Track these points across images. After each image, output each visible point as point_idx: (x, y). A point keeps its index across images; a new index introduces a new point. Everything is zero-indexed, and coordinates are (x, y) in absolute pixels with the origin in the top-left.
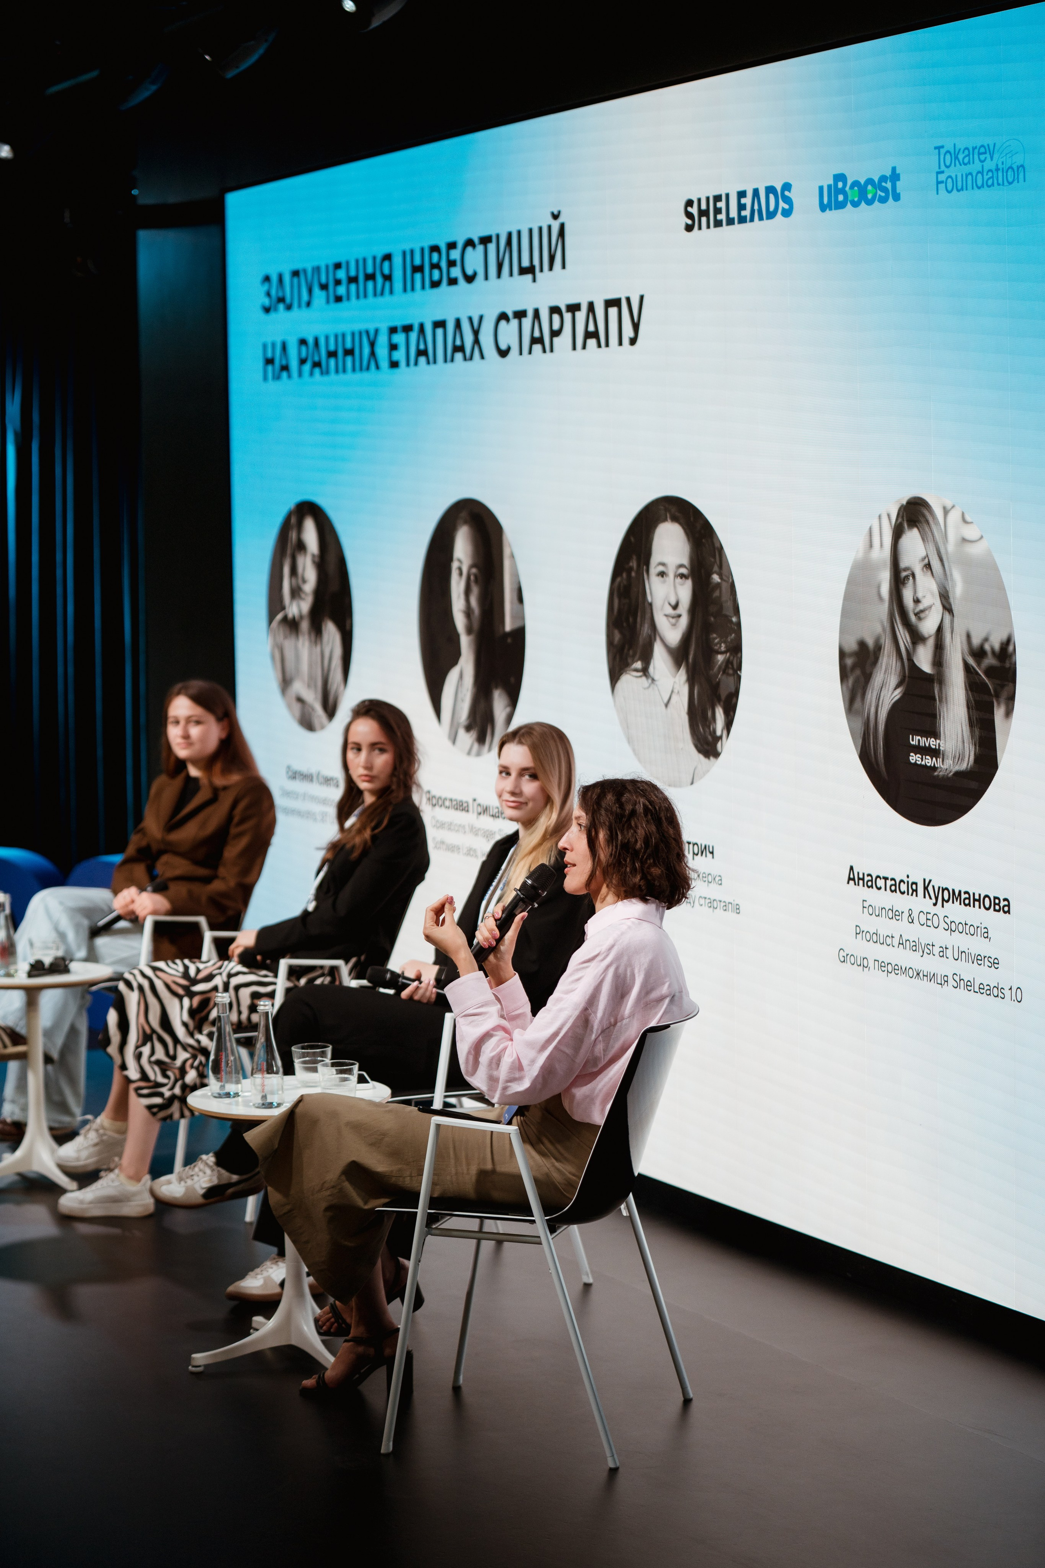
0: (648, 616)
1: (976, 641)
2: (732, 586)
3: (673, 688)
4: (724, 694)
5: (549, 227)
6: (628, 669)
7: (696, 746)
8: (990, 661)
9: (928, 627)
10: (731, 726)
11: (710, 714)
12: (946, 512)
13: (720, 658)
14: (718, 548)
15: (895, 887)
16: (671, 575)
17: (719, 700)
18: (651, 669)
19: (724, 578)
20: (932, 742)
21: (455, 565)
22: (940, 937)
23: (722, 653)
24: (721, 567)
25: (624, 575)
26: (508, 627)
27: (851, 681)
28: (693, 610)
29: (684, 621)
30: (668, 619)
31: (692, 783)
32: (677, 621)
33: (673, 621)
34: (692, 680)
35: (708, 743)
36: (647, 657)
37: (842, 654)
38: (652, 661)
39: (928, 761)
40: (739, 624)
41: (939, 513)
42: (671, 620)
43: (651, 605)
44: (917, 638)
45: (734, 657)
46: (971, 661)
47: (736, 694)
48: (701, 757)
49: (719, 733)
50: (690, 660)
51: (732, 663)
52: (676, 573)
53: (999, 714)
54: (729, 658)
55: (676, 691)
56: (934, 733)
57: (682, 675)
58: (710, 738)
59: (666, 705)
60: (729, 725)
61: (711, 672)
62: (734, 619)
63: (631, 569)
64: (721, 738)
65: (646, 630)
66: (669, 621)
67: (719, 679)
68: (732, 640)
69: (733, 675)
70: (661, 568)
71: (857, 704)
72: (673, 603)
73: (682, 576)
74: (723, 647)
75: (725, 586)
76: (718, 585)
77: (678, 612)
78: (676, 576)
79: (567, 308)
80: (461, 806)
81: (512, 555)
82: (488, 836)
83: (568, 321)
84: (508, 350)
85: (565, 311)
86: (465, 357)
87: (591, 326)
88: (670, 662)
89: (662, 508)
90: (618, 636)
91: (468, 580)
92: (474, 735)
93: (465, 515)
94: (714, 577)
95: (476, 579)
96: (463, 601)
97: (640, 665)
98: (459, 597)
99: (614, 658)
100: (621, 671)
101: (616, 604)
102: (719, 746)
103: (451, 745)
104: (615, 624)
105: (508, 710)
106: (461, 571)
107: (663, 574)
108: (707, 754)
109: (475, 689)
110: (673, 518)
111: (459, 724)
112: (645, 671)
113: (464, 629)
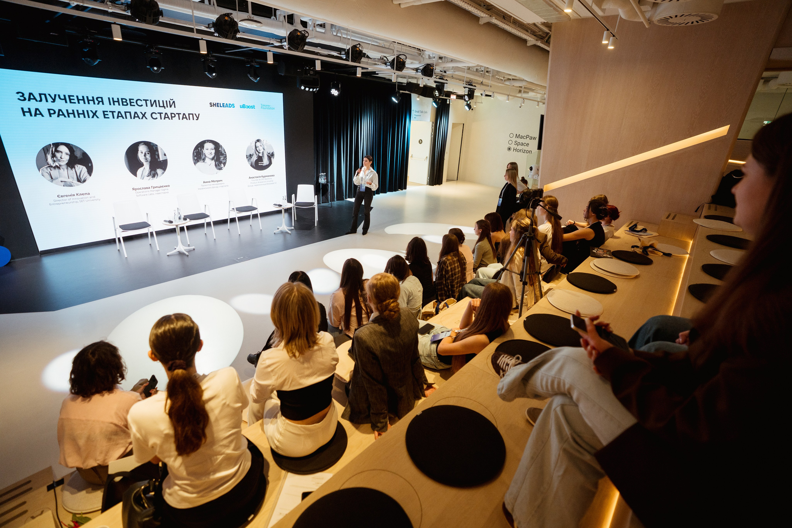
0: (204, 155)
1: (268, 152)
2: (224, 150)
5: (170, 101)
6: (199, 162)
7: (217, 169)
8: (271, 154)
9: (261, 152)
11: (220, 165)
12: (263, 140)
15: (257, 177)
17: (222, 163)
18: (205, 161)
20: (262, 163)
21: (139, 151)
22: (265, 180)
24: (221, 148)
26: (161, 159)
27: (248, 158)
28: (215, 153)
29: (213, 155)
30: (209, 155)
31: (216, 174)
33: (211, 155)
34: (215, 162)
35: (219, 168)
36: (204, 160)
37: (247, 156)
39: (262, 164)
40: (226, 154)
41: (263, 141)
43: (205, 153)
44: (259, 153)
46: (268, 154)
47: (226, 162)
48: (219, 170)
50: (215, 159)
53: (272, 159)
55: (212, 163)
56: (262, 161)
57: (213, 161)
59: (210, 165)
61: (220, 160)
62: (225, 154)
65: (203, 157)
71: (250, 160)
72: (210, 153)
73: (212, 149)
78: (210, 149)
79: (177, 114)
80: (147, 188)
81: (161, 149)
82: (157, 191)
83: (177, 115)
84: (156, 118)
85: (176, 114)
86: (139, 118)
87: (184, 117)
88: (210, 160)
89: (206, 141)
90: (196, 158)
91: (145, 154)
92: (150, 177)
93: (142, 143)
94: (220, 149)
95: (148, 153)
96: (143, 157)
97: (202, 161)
98: (142, 156)
99: (195, 161)
100: (197, 162)
101: (195, 154)
102: (222, 168)
103: (142, 180)
104: (195, 156)
105: (163, 172)
106: (142, 153)
107: (207, 149)
108: (220, 170)
109: (150, 170)
110: (209, 142)
111: (144, 176)
112: (204, 162)
113: (145, 162)
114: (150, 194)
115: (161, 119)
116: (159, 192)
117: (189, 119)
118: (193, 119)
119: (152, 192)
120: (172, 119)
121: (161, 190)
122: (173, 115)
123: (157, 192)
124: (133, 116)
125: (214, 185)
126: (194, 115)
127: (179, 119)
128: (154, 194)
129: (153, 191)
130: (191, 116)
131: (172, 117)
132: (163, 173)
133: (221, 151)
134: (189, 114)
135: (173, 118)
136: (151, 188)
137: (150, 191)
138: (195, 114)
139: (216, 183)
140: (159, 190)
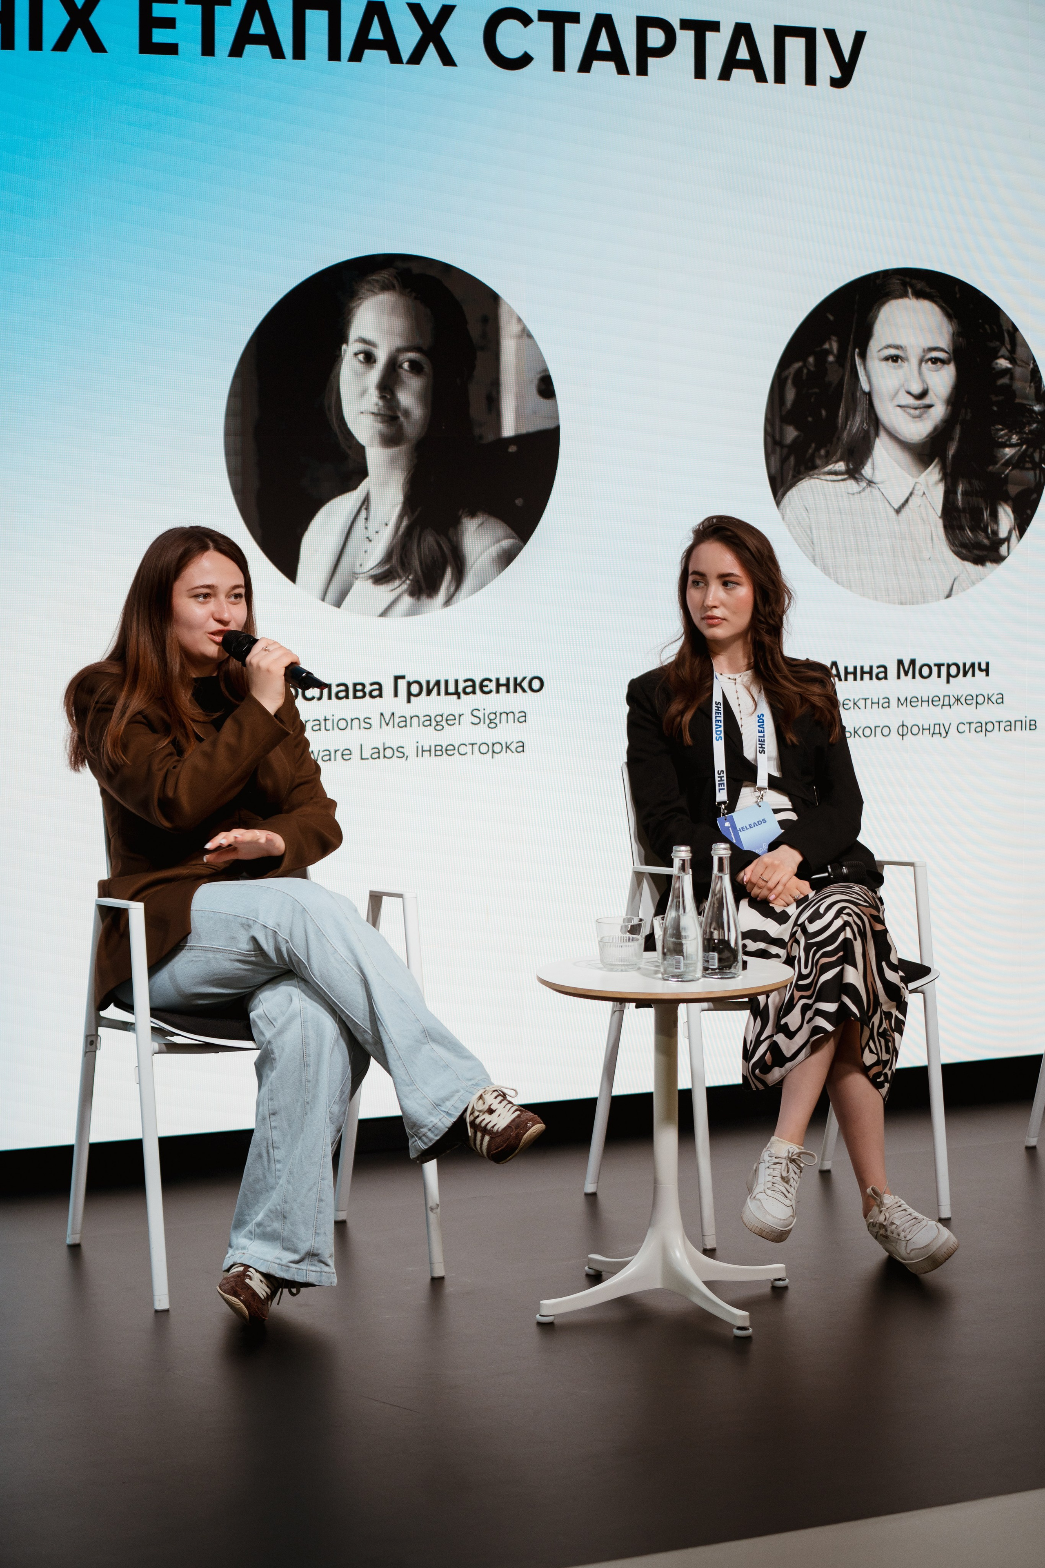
0: (863, 405)
2: (1036, 371)
3: (914, 488)
4: (1013, 490)
6: (816, 471)
7: (958, 554)
10: (1028, 525)
13: (1009, 452)
14: (1008, 332)
16: (914, 361)
17: (1006, 498)
18: (867, 471)
19: (1018, 362)
21: (350, 350)
23: (1012, 446)
24: (1013, 351)
25: (811, 360)
26: (509, 429)
28: (955, 400)
29: (939, 412)
30: (905, 411)
31: (949, 596)
32: (925, 412)
33: (917, 412)
34: (950, 479)
35: (979, 548)
36: (857, 454)
38: (870, 460)
42: (912, 411)
43: (869, 395)
45: (1034, 451)
47: (1038, 489)
48: (969, 565)
49: (1003, 534)
50: (950, 455)
51: (1032, 457)
52: (923, 357)
54: (1026, 450)
55: (918, 492)
57: (934, 473)
58: (986, 541)
59: (898, 511)
60: (1022, 524)
61: (991, 468)
62: (1037, 408)
63: (828, 352)
64: (1008, 539)
65: (857, 423)
66: (909, 414)
67: (1007, 476)
68: (1031, 432)
69: (1034, 469)
70: (893, 352)
72: (917, 389)
73: (935, 361)
74: (1015, 439)
75: (1018, 371)
76: (1007, 371)
77: (926, 401)
78: (921, 361)
79: (686, 24)
80: (358, 691)
81: (526, 334)
82: (438, 722)
83: (686, 40)
84: (525, 60)
85: (676, 25)
86: (395, 58)
87: (743, 53)
88: (904, 458)
89: (896, 282)
90: (791, 433)
91: (392, 366)
92: (399, 587)
93: (384, 275)
94: (1003, 363)
95: (415, 367)
96: (373, 399)
97: (841, 466)
98: (364, 392)
99: (784, 461)
100: (797, 478)
101: (790, 394)
102: (1003, 550)
103: (327, 608)
104: (787, 419)
105: (506, 543)
106: (369, 358)
107: (895, 359)
108: (979, 561)
109: (405, 523)
110: (919, 294)
111: (354, 575)
112: (854, 473)
113: (377, 440)
114: (378, 753)
115: (559, 64)
116: (448, 736)
117: (780, 78)
118: (811, 78)
119: (392, 736)
120: (642, 70)
121: (467, 719)
122: (655, 38)
123: (429, 737)
124: (347, 45)
125: (911, 702)
126: (822, 41)
127: (700, 72)
128: (410, 750)
129: (405, 722)
130: (795, 47)
131: (644, 53)
132: (507, 558)
133: (1005, 380)
134: (782, 33)
135: (652, 61)
136: (388, 689)
137: (375, 721)
138: (831, 35)
139: (936, 686)
140: (451, 719)
